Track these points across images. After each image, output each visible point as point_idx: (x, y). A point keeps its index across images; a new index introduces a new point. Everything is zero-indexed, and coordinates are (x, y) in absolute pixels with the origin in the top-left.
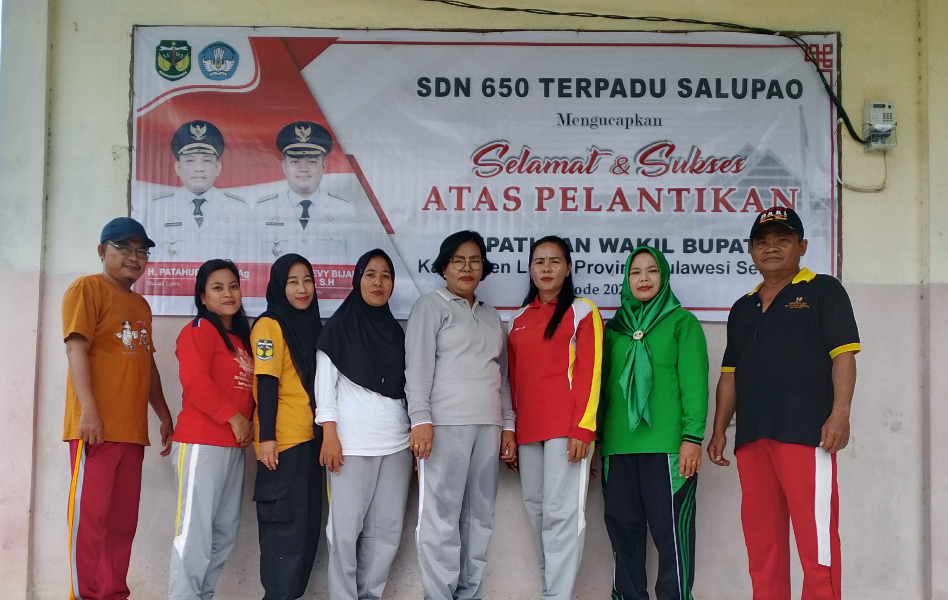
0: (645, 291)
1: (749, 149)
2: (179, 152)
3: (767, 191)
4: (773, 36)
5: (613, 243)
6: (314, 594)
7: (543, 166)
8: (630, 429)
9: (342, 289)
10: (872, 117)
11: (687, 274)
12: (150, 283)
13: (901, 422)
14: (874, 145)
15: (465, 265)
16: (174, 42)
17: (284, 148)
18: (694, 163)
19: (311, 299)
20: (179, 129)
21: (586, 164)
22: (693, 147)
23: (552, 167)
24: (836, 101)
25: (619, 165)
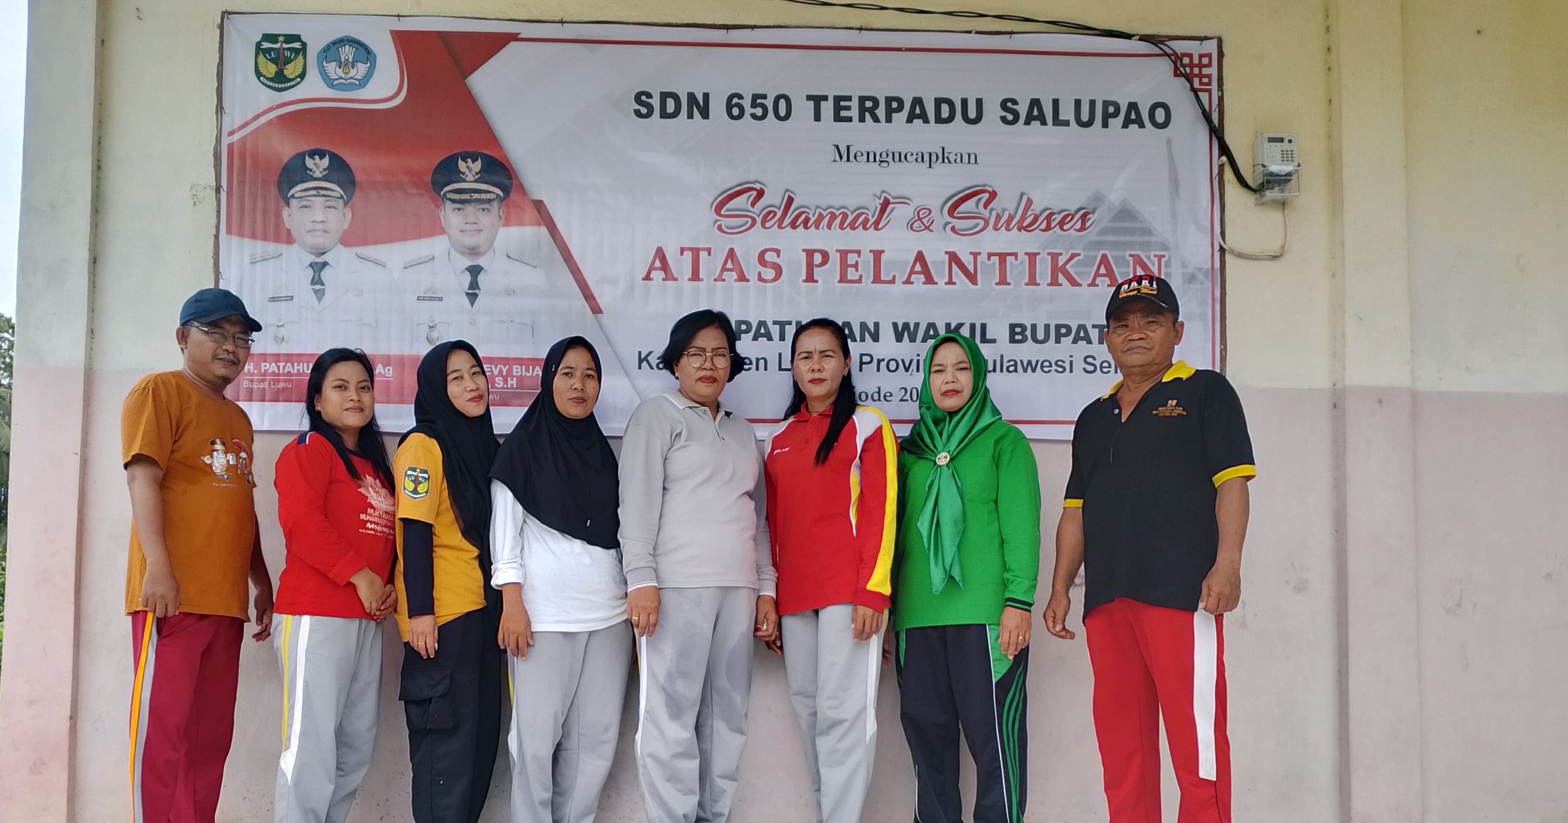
0: (951, 397)
1: (1098, 198)
2: (289, 195)
3: (1124, 257)
4: (1129, 40)
5: (912, 328)
7: (813, 219)
8: (933, 591)
10: (1265, 156)
11: (1014, 373)
12: (248, 384)
13: (1308, 580)
14: (1270, 195)
15: (705, 360)
16: (281, 36)
17: (442, 190)
18: (1024, 217)
20: (290, 160)
21: (873, 216)
22: (1022, 195)
23: (825, 221)
24: (1216, 132)
25: (920, 219)
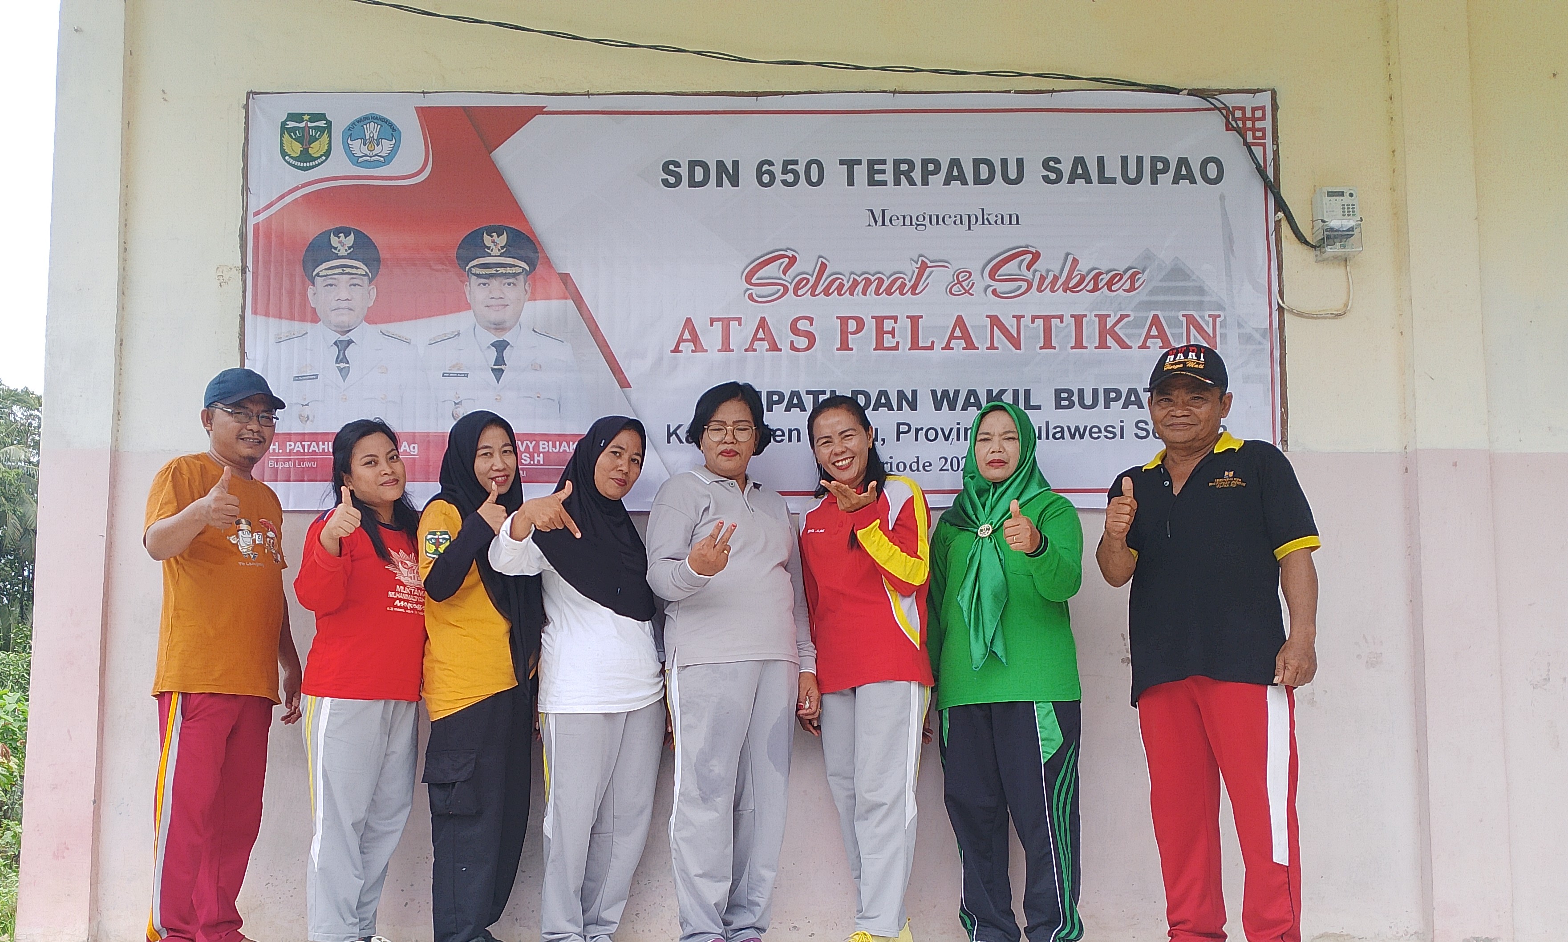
0: (997, 467)
1: (1148, 257)
2: (314, 274)
3: (1177, 317)
4: (1177, 95)
5: (951, 395)
6: (516, 919)
7: (847, 285)
8: (974, 666)
10: (1325, 210)
11: (1061, 440)
12: (272, 463)
13: (1379, 654)
14: (1331, 250)
15: (726, 434)
16: (306, 115)
17: (467, 265)
18: (1069, 278)
19: (511, 478)
20: (315, 238)
21: (910, 281)
22: (1067, 255)
23: (860, 287)
24: (1272, 187)
25: (959, 283)
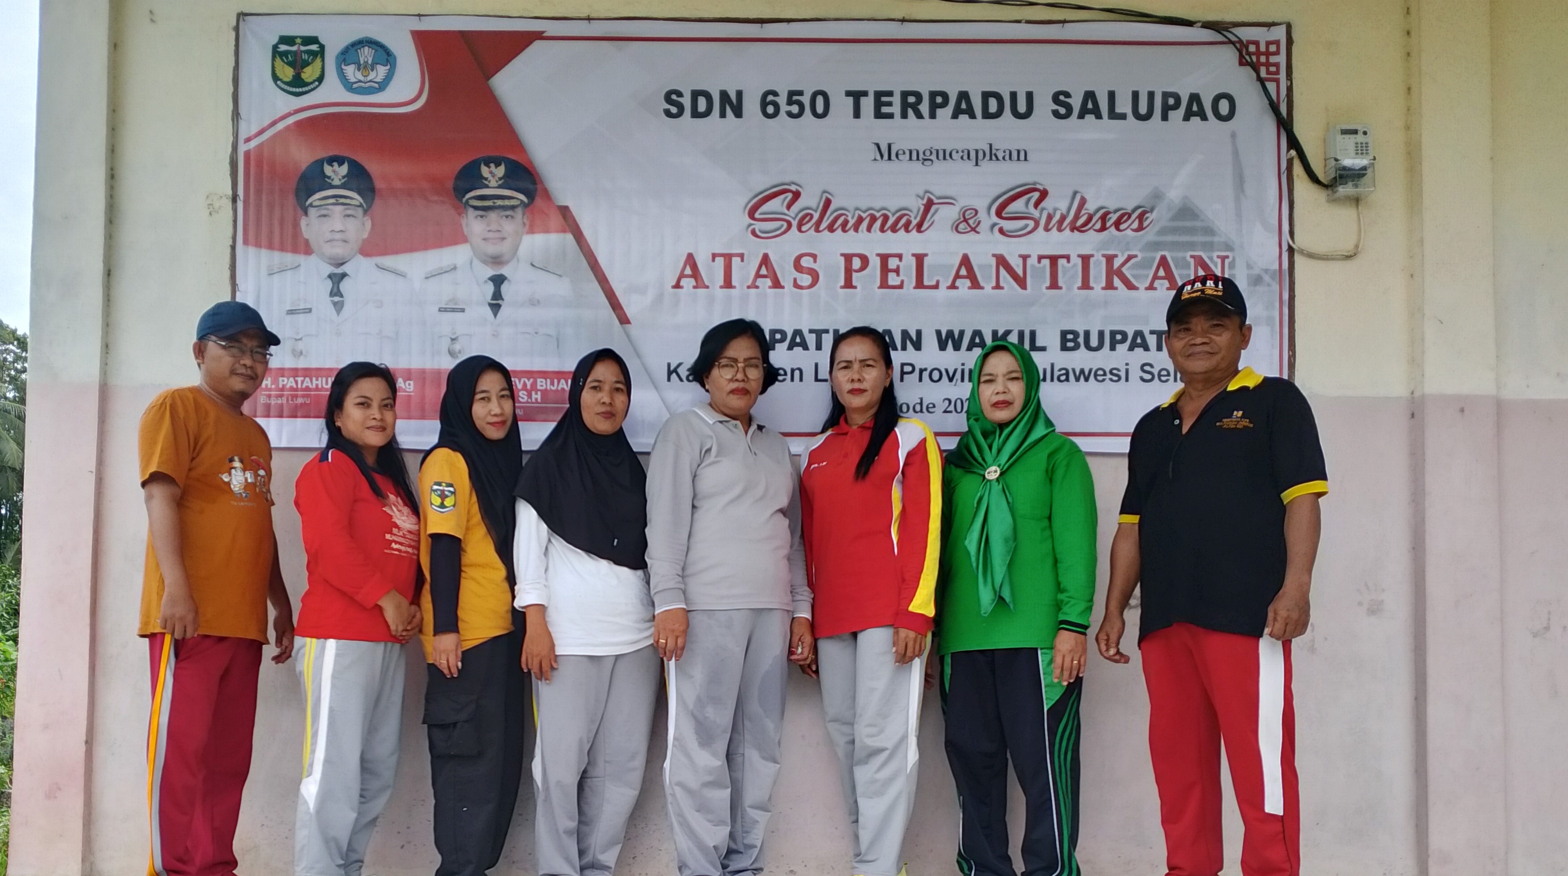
0: (1002, 409)
1: (1157, 196)
2: (307, 203)
3: (1184, 258)
4: (1191, 28)
5: (956, 337)
6: (514, 862)
7: (852, 222)
8: (982, 612)
9: (555, 407)
10: (1338, 148)
11: (1065, 382)
12: (265, 399)
13: (1382, 601)
14: (1343, 190)
15: (737, 371)
16: (299, 38)
17: (464, 196)
18: (1077, 217)
19: (509, 423)
20: (308, 168)
21: (915, 218)
22: (1074, 193)
23: (865, 223)
24: (1285, 125)
25: (966, 220)
